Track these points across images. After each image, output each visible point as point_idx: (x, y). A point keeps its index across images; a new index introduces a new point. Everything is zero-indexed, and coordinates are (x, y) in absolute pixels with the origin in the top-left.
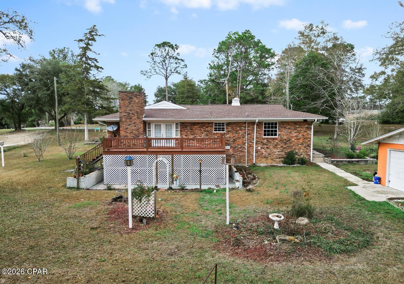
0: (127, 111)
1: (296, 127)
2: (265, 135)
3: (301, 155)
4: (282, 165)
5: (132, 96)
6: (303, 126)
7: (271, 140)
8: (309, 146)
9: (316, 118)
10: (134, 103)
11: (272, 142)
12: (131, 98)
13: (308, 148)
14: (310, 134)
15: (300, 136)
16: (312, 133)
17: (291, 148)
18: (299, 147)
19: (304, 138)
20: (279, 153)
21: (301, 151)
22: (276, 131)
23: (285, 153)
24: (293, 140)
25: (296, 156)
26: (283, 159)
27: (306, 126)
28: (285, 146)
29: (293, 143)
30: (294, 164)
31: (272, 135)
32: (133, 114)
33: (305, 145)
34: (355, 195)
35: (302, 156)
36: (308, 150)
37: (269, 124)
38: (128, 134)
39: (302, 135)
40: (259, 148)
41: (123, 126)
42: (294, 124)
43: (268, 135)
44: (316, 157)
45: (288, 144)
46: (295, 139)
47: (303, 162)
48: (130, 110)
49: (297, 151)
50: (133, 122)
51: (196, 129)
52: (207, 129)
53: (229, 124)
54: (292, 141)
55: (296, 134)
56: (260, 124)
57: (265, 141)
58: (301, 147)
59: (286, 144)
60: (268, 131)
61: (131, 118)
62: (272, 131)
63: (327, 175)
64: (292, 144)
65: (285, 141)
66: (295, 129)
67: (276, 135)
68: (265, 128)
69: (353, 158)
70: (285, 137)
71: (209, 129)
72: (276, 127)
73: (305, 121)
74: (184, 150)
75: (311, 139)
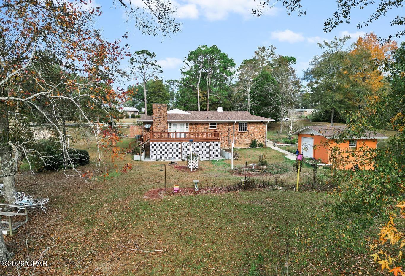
2: (240, 130)
4: (250, 148)
6: (261, 125)
7: (242, 133)
8: (265, 136)
9: (269, 120)
11: (244, 135)
12: (160, 108)
15: (260, 131)
16: (266, 129)
17: (255, 138)
18: (259, 138)
19: (262, 132)
20: (248, 141)
21: (260, 140)
22: (246, 128)
23: (251, 141)
24: (256, 133)
25: (257, 143)
26: (250, 145)
27: (263, 125)
28: (251, 137)
29: (255, 135)
30: (256, 147)
31: (244, 130)
32: (161, 117)
33: (262, 136)
35: (261, 143)
36: (264, 139)
37: (242, 124)
38: (158, 130)
40: (236, 138)
41: (155, 125)
42: (256, 124)
43: (242, 130)
44: (268, 143)
45: (253, 136)
47: (261, 146)
49: (258, 140)
50: (161, 122)
51: (199, 127)
52: (205, 127)
53: (219, 123)
55: (257, 130)
56: (237, 123)
57: (240, 134)
59: (251, 136)
60: (242, 128)
62: (244, 128)
65: (251, 134)
66: (257, 127)
67: (246, 130)
68: (240, 126)
69: (288, 143)
70: (251, 132)
71: (207, 126)
72: (246, 126)
73: (262, 122)
74: (197, 139)
75: (265, 133)
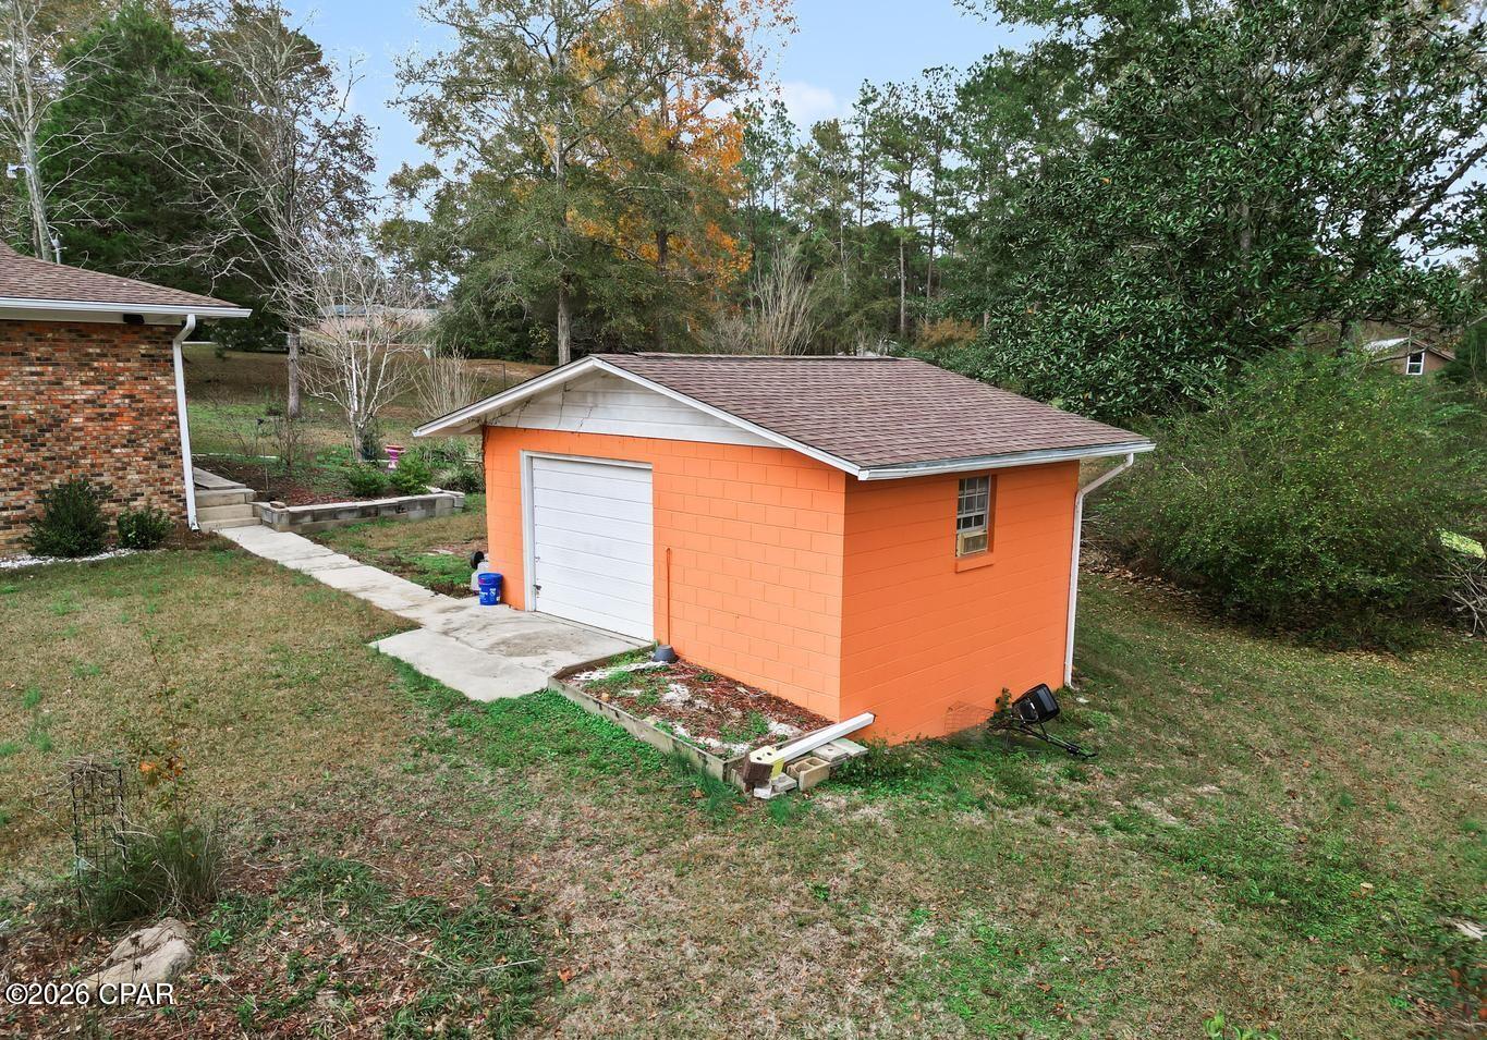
1: (88, 354)
3: (135, 496)
4: (27, 561)
6: (123, 351)
8: (171, 449)
9: (192, 309)
13: (169, 460)
14: (167, 393)
15: (117, 398)
16: (180, 387)
17: (74, 465)
18: (119, 460)
19: (142, 413)
21: (133, 477)
23: (41, 493)
24: (78, 420)
25: (108, 506)
26: (27, 530)
27: (143, 349)
28: (30, 458)
29: (78, 439)
30: (99, 549)
33: (147, 446)
34: (422, 683)
35: (140, 504)
36: (167, 474)
39: (124, 396)
42: (73, 336)
44: (213, 501)
45: (52, 447)
46: (88, 419)
47: (147, 534)
49: (106, 479)
54: (75, 429)
55: (89, 393)
58: (128, 455)
59: (35, 444)
63: (274, 590)
64: (76, 446)
65: (28, 430)
66: (83, 366)
69: (377, 494)
73: (134, 320)
75: (175, 413)
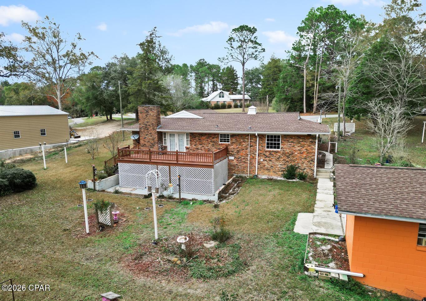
0: (145, 123)
1: (300, 141)
2: (268, 147)
3: (304, 169)
4: (283, 179)
5: (148, 110)
6: (306, 140)
7: (273, 153)
8: (313, 160)
9: (317, 133)
10: (150, 116)
11: (275, 155)
12: (147, 112)
13: (312, 162)
14: (314, 149)
15: (304, 150)
16: (316, 148)
17: (294, 162)
18: (302, 162)
19: (308, 153)
20: (281, 166)
21: (305, 165)
22: (279, 144)
23: (288, 166)
24: (296, 153)
25: (299, 170)
26: (284, 173)
27: (310, 140)
28: (287, 160)
29: (296, 157)
30: (294, 179)
31: (275, 148)
33: (308, 159)
36: (311, 165)
37: (272, 136)
39: (306, 149)
40: (262, 160)
42: (297, 138)
43: (271, 148)
44: (323, 172)
45: (291, 158)
46: (298, 153)
48: (147, 122)
49: (300, 165)
50: (150, 132)
52: (213, 140)
53: (233, 136)
54: (295, 155)
55: (299, 148)
56: (261, 136)
57: (268, 154)
58: (304, 161)
59: (288, 157)
60: (271, 144)
61: (148, 129)
62: (275, 144)
64: (295, 158)
65: (287, 155)
66: (299, 143)
67: (278, 148)
68: (268, 140)
70: (288, 151)
71: (215, 139)
72: (279, 140)
73: (309, 135)
74: (179, 162)
75: (315, 153)
